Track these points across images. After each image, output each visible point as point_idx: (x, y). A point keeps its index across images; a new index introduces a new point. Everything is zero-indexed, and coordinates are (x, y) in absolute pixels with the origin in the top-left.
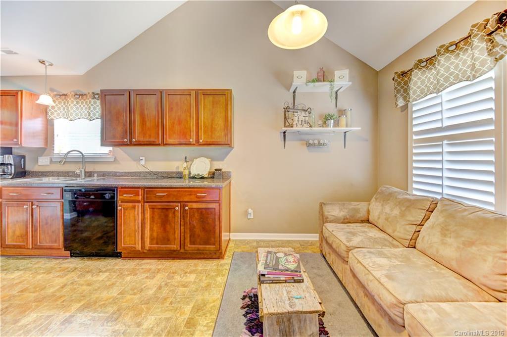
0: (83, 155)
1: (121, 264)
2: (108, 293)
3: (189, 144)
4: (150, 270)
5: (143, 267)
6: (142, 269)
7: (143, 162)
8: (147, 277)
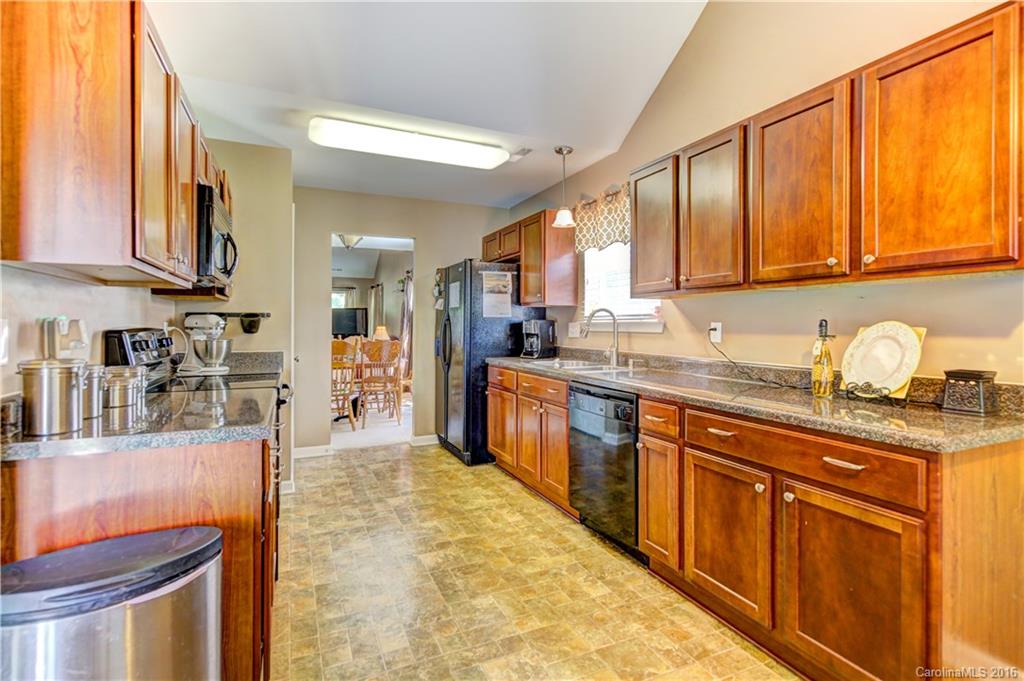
0: (614, 319)
1: (642, 582)
2: (585, 634)
3: (829, 276)
4: (685, 638)
5: (676, 618)
6: (672, 623)
7: (716, 337)
8: (668, 653)
